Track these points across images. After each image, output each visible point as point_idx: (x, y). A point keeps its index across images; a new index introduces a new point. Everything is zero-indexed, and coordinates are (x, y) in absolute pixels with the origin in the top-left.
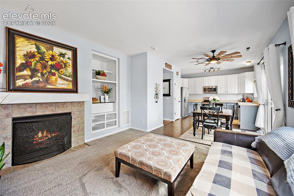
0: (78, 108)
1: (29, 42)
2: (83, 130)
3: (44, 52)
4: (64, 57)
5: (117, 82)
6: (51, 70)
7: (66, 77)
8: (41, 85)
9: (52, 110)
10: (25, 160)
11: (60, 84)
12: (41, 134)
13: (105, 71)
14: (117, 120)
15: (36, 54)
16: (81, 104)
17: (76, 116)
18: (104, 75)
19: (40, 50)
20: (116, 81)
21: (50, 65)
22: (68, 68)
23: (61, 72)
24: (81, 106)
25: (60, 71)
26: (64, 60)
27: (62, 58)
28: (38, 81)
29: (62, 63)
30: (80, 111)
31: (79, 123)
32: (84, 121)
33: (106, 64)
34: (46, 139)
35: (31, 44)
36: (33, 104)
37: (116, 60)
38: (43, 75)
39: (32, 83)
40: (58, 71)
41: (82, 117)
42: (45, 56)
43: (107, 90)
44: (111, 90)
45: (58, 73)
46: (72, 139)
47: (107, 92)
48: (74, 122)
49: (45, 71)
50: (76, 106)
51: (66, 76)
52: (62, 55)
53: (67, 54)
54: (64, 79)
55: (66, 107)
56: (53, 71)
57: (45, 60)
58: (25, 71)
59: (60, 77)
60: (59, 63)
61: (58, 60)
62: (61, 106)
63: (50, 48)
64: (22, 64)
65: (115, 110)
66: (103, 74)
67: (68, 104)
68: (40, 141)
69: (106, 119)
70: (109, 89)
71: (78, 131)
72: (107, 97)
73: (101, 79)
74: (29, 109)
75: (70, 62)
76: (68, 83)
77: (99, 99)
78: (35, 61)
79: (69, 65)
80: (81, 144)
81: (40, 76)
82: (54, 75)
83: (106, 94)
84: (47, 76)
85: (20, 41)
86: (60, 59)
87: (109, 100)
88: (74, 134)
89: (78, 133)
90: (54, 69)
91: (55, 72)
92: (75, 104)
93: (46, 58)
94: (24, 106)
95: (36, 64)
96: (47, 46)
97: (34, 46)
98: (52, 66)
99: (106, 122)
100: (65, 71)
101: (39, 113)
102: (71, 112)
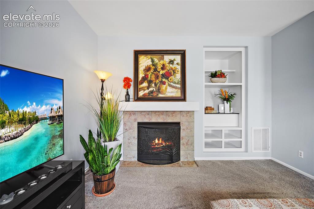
0: (187, 118)
1: (147, 58)
2: (192, 144)
3: (157, 64)
4: (172, 64)
5: (243, 84)
6: (162, 79)
7: (174, 85)
8: (155, 94)
9: (164, 118)
10: (145, 159)
11: (169, 93)
12: (157, 141)
13: (223, 71)
14: (243, 140)
15: (151, 66)
16: (190, 113)
17: (185, 127)
18: (222, 75)
19: (154, 62)
20: (241, 82)
21: (161, 75)
22: (177, 75)
23: (171, 79)
24: (191, 117)
25: (169, 79)
26: (173, 67)
27: (171, 65)
28: (153, 91)
29: (171, 71)
30: (189, 122)
31: (188, 135)
32: (194, 135)
33: (227, 61)
34: (161, 146)
35: (148, 59)
36: (150, 112)
37: (243, 50)
38: (156, 85)
39: (148, 93)
40: (167, 78)
41: (192, 129)
42: (157, 67)
43: (227, 96)
44: (234, 95)
45: (167, 82)
46: (181, 151)
47: (227, 99)
48: (182, 134)
49: (157, 81)
50: (185, 115)
51: (175, 83)
52: (171, 62)
53: (176, 59)
54: (173, 87)
55: (175, 116)
56: (164, 80)
57: (157, 71)
58: (144, 83)
59: (170, 86)
60: (168, 71)
61: (167, 68)
62: (171, 115)
63: (161, 58)
64: (143, 78)
65: (240, 126)
66: (220, 74)
67: (177, 113)
68: (156, 146)
69: (225, 136)
70: (231, 94)
71: (187, 144)
72: (227, 105)
73: (218, 82)
74: (147, 116)
75: (179, 68)
76: (176, 90)
77: (216, 109)
78: (151, 74)
79: (178, 71)
80: (190, 160)
81: (154, 87)
82: (164, 83)
83: (225, 101)
84: (159, 86)
85: (141, 59)
86: (169, 67)
87: (230, 110)
88: (183, 147)
89: (187, 147)
90: (164, 77)
91: (165, 80)
92: (184, 114)
93: (158, 68)
94: (144, 114)
95: (151, 76)
96: (159, 57)
97: (150, 60)
98: (163, 76)
99: (224, 140)
100: (174, 78)
101: (154, 120)
102: (180, 122)
